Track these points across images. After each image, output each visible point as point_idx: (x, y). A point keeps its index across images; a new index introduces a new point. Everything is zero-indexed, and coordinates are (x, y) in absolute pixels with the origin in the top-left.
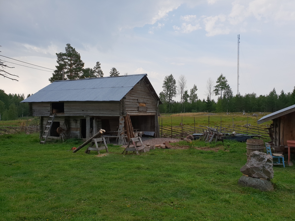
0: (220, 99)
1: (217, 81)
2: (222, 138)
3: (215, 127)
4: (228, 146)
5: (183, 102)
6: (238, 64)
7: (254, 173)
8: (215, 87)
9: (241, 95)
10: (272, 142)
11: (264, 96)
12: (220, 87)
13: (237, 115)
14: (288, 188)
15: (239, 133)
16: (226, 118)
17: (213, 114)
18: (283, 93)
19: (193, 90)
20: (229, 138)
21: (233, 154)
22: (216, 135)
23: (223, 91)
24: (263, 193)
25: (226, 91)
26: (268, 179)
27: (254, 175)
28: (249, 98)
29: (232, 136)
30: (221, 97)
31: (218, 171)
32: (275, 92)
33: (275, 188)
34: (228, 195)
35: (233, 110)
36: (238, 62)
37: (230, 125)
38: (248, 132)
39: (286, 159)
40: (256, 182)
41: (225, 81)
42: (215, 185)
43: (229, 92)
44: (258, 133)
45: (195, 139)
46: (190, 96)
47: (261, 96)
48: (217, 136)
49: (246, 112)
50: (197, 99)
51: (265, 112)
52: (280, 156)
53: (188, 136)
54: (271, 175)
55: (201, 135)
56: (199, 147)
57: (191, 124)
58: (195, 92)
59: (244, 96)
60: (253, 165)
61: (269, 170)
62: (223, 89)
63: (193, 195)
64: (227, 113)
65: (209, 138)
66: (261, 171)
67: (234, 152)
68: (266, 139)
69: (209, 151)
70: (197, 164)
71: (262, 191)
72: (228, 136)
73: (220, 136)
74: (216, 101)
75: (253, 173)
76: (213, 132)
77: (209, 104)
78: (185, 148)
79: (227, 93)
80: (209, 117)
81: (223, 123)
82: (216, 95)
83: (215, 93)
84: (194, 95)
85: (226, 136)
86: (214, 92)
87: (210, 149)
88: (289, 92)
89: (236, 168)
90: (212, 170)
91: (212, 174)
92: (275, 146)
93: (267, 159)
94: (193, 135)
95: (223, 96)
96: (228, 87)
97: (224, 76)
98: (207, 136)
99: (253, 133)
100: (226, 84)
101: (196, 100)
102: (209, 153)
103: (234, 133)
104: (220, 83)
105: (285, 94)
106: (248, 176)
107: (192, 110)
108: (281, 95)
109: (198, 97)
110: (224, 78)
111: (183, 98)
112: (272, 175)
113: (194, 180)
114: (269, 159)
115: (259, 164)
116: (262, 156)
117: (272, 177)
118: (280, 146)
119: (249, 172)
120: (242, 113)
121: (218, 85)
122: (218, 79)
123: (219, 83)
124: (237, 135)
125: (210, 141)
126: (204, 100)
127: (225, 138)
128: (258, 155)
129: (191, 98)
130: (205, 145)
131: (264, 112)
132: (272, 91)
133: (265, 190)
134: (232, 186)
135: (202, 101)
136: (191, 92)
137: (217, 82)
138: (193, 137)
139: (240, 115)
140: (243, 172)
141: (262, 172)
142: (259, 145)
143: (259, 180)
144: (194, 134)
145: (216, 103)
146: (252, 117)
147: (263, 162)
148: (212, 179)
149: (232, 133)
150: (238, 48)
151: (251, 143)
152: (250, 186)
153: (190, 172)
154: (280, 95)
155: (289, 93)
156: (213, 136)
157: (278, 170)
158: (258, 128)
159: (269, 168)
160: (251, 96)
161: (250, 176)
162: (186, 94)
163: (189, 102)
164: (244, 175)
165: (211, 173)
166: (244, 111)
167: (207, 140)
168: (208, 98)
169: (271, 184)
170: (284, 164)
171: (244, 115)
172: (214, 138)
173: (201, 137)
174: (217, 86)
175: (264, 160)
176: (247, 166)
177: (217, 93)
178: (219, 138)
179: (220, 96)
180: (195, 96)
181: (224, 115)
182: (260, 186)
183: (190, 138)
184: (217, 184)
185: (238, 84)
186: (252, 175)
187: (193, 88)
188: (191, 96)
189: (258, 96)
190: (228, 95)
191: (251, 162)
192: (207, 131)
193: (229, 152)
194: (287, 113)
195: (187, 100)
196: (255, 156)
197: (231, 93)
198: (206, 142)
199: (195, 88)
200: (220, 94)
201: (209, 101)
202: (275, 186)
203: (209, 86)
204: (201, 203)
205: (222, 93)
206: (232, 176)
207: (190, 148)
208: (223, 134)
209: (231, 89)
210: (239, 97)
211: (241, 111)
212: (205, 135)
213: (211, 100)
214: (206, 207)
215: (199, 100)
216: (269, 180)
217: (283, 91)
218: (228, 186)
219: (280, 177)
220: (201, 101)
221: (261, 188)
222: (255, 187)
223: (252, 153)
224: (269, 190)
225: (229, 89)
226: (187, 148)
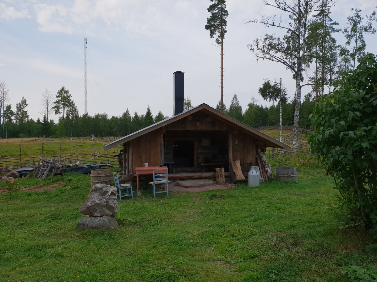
0: (61, 120)
1: (57, 95)
2: (61, 171)
3: (51, 157)
4: (70, 181)
5: (4, 122)
6: (85, 76)
7: (96, 211)
8: (55, 103)
9: (90, 115)
10: (122, 171)
11: (117, 117)
12: (61, 104)
13: (85, 141)
14: (133, 221)
15: (84, 164)
16: (69, 144)
17: (52, 139)
18: (136, 115)
19: (20, 104)
20: (71, 171)
21: (75, 191)
22: (52, 167)
23: (66, 109)
24: (106, 233)
25: (69, 109)
26: (112, 215)
27: (96, 214)
28: (99, 119)
29: (75, 167)
30: (64, 117)
31: (50, 217)
32: (129, 113)
33: (119, 224)
34: (61, 247)
35: (80, 134)
36: (85, 73)
37: (75, 154)
38: (96, 161)
39: (134, 188)
40: (98, 221)
41: (68, 95)
42: (44, 236)
43: (73, 110)
44: (107, 162)
45: (21, 176)
46: (15, 113)
47: (113, 117)
48: (54, 170)
49: (96, 136)
50: (28, 118)
51: (119, 136)
52: (128, 186)
53: (8, 174)
54: (115, 210)
55: (31, 170)
56: (25, 188)
57: (16, 155)
58: (24, 108)
59: (93, 117)
60: (94, 201)
61: (112, 204)
62: (65, 106)
63: (7, 260)
64: (72, 138)
65: (43, 173)
66: (104, 207)
67: (76, 188)
68: (117, 167)
69: (41, 190)
70: (19, 212)
71: (105, 232)
72: (70, 168)
73: (58, 168)
74: (56, 122)
75: (94, 212)
76: (48, 164)
77: (46, 127)
78: (3, 191)
79: (71, 112)
80: (43, 144)
81: (65, 151)
82: (56, 113)
83: (55, 111)
84: (23, 113)
85: (67, 168)
86: (54, 109)
87: (44, 188)
88: (142, 114)
89: (77, 208)
90: (43, 217)
91: (41, 223)
92: (125, 175)
93: (110, 192)
94: (18, 170)
95: (65, 116)
96: (72, 104)
97: (67, 90)
98: (39, 171)
99: (102, 161)
100: (69, 100)
101: (26, 120)
102: (41, 194)
103: (77, 163)
104: (62, 99)
105: (138, 116)
106: (88, 216)
107: (20, 135)
108: (135, 117)
109: (29, 115)
110: (66, 92)
111: (4, 116)
112: (117, 210)
113: (10, 237)
114: (113, 191)
115: (102, 199)
116: (105, 189)
117: (116, 212)
118: (129, 174)
119: (90, 212)
120: (91, 138)
121: (59, 100)
122: (59, 92)
123: (60, 99)
124: (82, 166)
125: (44, 176)
126: (38, 121)
127: (65, 171)
128: (101, 189)
129: (18, 116)
130: (37, 184)
131: (117, 136)
132: (125, 112)
133: (108, 229)
134: (69, 232)
135: (36, 121)
136: (17, 107)
137: (57, 97)
138: (18, 174)
139: (88, 141)
140: (82, 212)
141: (105, 209)
142: (106, 176)
143: (102, 219)
144: (20, 170)
145: (56, 125)
146: (103, 142)
147: (106, 196)
148: (42, 230)
149: (76, 164)
150: (85, 55)
151: (96, 174)
152: (92, 228)
153: (5, 226)
154: (133, 117)
155: (142, 116)
156: (48, 169)
157: (126, 203)
158: (107, 156)
159: (113, 202)
160: (101, 117)
161: (91, 215)
162: (9, 110)
163: (14, 123)
164: (84, 215)
165: (40, 221)
166: (93, 135)
167: (39, 177)
168: (45, 118)
169: (116, 220)
170: (132, 195)
171: (93, 139)
172: (50, 173)
173: (30, 173)
174: (57, 102)
175: (107, 194)
176: (88, 203)
177: (57, 112)
178: (57, 171)
179: (61, 115)
180: (25, 114)
181: (68, 141)
182: (103, 225)
183: (13, 175)
184: (47, 235)
185: (86, 101)
186: (95, 214)
187: (20, 102)
188: (17, 114)
189: (109, 117)
190: (73, 115)
191: (92, 198)
192: (39, 163)
193: (70, 189)
194: (135, 136)
195: (10, 120)
196: (97, 190)
197: (76, 112)
198: (39, 179)
199: (24, 103)
200: (61, 113)
201: (46, 121)
202: (120, 222)
203: (45, 101)
204: (18, 269)
205: (64, 111)
206: (70, 220)
207: (10, 190)
208: (62, 166)
209: (76, 107)
210: (86, 118)
211: (90, 135)
212: (37, 169)
213: (49, 121)
214: (26, 272)
215: (31, 119)
216: (114, 216)
217: (136, 113)
218: (63, 234)
219: (126, 211)
220: (34, 121)
221: (103, 228)
222: (97, 228)
223: (93, 187)
224: (113, 228)
225: (73, 107)
226: (5, 190)
